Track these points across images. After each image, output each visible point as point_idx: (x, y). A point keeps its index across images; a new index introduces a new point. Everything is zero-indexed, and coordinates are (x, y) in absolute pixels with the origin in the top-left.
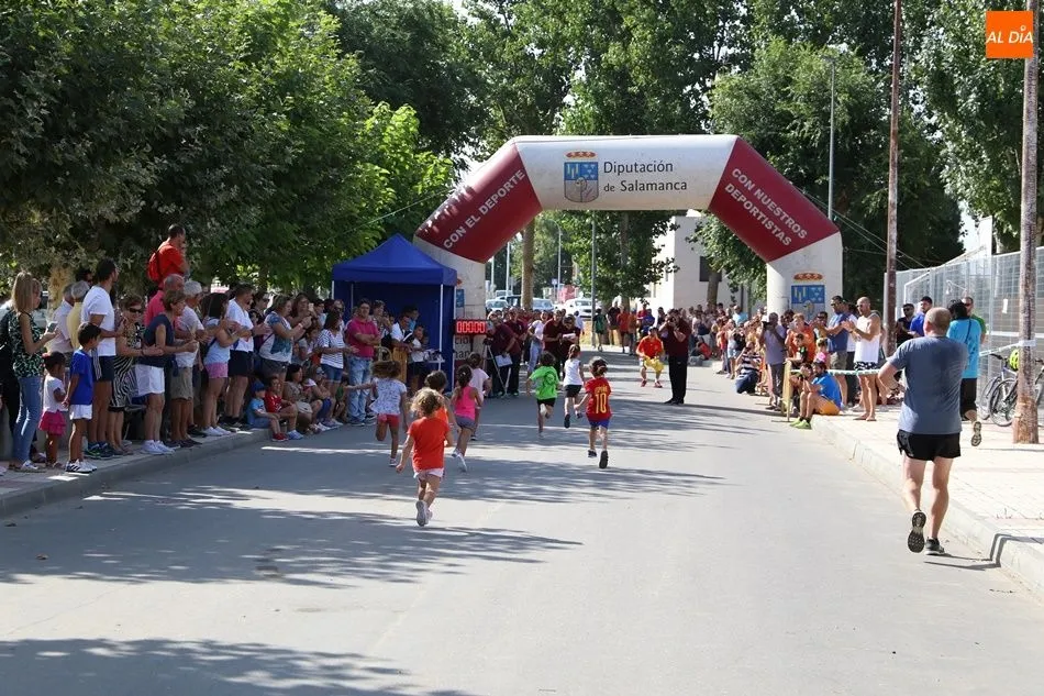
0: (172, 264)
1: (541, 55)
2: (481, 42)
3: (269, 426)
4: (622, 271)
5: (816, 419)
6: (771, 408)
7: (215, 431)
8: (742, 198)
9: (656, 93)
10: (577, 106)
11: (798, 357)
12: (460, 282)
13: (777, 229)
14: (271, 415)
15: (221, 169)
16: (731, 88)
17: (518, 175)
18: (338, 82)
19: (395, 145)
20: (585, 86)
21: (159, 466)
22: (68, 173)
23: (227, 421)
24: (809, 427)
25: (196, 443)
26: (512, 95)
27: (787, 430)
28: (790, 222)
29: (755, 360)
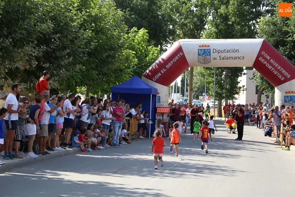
0: (44, 86)
1: (196, 10)
2: (175, 6)
3: (80, 147)
4: (225, 90)
5: (292, 147)
6: (276, 142)
7: (58, 149)
8: (265, 63)
9: (238, 24)
10: (209, 29)
11: (285, 122)
12: (159, 93)
13: (279, 74)
14: (81, 143)
15: (66, 50)
16: (266, 22)
17: (181, 54)
18: (114, 19)
19: (139, 43)
20: (212, 22)
21: (32, 162)
22: (4, 51)
23: (63, 145)
24: (289, 150)
25: (48, 153)
26: (186, 25)
27: (281, 151)
28: (284, 71)
29: (271, 124)
